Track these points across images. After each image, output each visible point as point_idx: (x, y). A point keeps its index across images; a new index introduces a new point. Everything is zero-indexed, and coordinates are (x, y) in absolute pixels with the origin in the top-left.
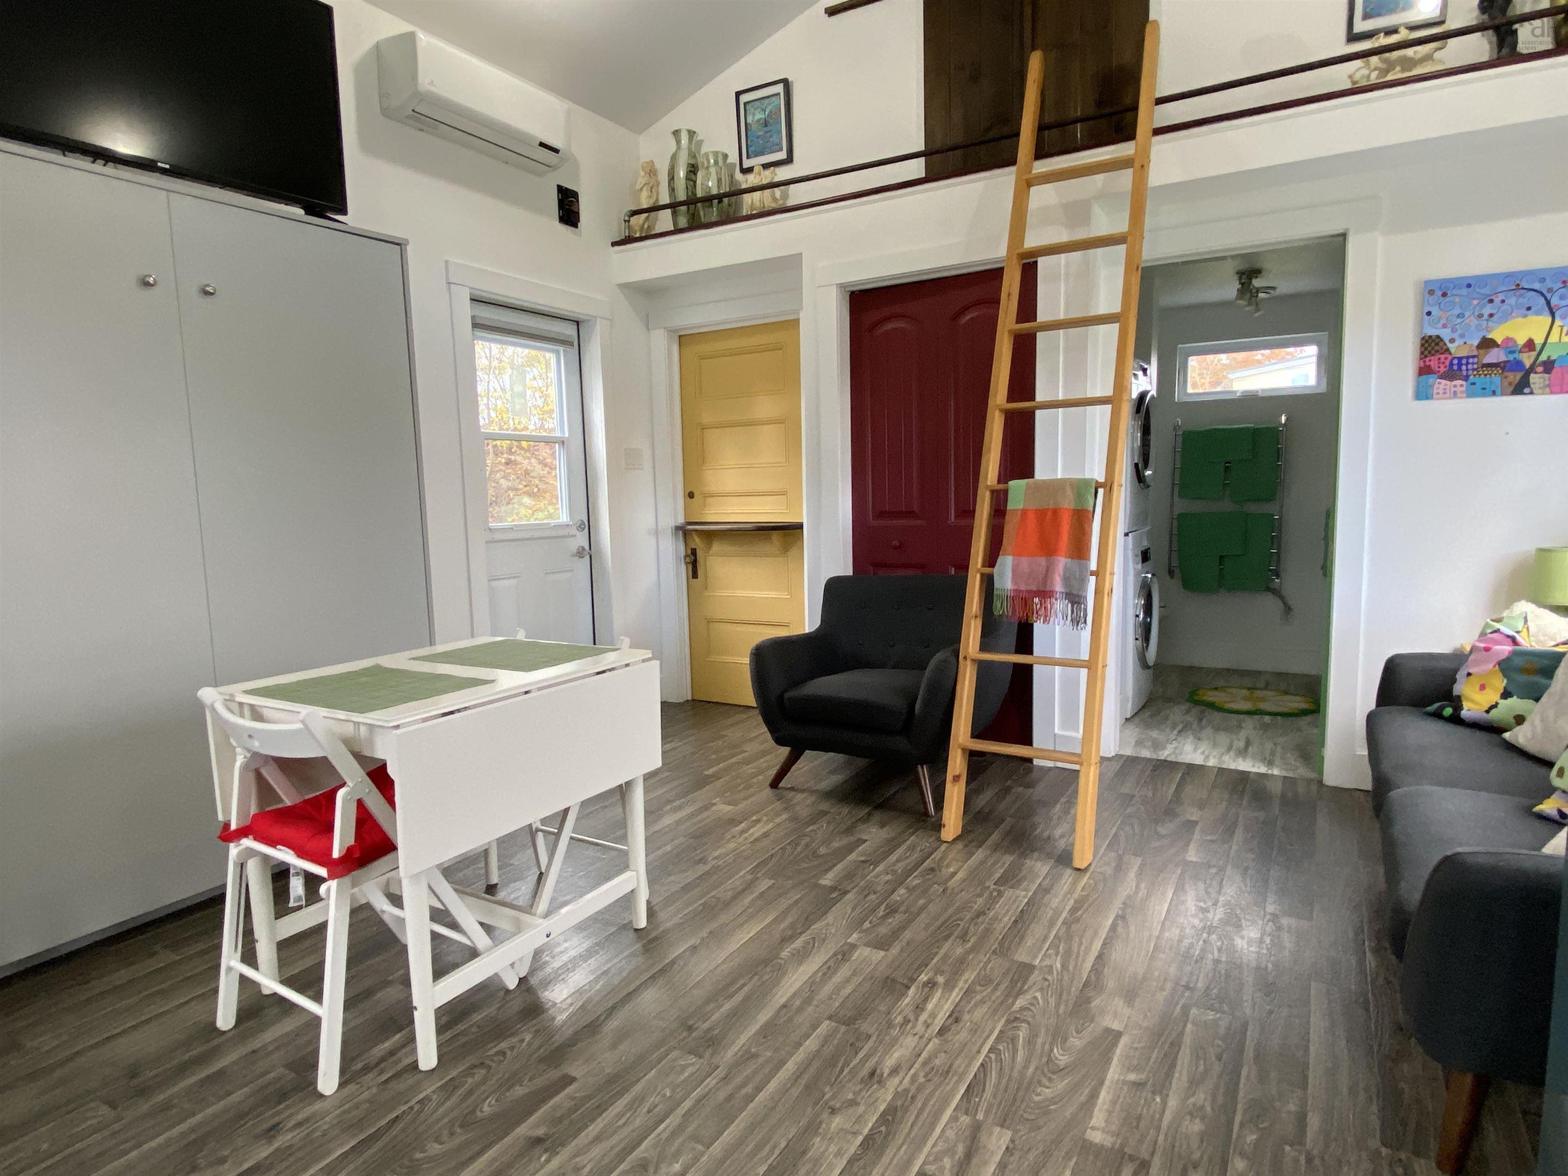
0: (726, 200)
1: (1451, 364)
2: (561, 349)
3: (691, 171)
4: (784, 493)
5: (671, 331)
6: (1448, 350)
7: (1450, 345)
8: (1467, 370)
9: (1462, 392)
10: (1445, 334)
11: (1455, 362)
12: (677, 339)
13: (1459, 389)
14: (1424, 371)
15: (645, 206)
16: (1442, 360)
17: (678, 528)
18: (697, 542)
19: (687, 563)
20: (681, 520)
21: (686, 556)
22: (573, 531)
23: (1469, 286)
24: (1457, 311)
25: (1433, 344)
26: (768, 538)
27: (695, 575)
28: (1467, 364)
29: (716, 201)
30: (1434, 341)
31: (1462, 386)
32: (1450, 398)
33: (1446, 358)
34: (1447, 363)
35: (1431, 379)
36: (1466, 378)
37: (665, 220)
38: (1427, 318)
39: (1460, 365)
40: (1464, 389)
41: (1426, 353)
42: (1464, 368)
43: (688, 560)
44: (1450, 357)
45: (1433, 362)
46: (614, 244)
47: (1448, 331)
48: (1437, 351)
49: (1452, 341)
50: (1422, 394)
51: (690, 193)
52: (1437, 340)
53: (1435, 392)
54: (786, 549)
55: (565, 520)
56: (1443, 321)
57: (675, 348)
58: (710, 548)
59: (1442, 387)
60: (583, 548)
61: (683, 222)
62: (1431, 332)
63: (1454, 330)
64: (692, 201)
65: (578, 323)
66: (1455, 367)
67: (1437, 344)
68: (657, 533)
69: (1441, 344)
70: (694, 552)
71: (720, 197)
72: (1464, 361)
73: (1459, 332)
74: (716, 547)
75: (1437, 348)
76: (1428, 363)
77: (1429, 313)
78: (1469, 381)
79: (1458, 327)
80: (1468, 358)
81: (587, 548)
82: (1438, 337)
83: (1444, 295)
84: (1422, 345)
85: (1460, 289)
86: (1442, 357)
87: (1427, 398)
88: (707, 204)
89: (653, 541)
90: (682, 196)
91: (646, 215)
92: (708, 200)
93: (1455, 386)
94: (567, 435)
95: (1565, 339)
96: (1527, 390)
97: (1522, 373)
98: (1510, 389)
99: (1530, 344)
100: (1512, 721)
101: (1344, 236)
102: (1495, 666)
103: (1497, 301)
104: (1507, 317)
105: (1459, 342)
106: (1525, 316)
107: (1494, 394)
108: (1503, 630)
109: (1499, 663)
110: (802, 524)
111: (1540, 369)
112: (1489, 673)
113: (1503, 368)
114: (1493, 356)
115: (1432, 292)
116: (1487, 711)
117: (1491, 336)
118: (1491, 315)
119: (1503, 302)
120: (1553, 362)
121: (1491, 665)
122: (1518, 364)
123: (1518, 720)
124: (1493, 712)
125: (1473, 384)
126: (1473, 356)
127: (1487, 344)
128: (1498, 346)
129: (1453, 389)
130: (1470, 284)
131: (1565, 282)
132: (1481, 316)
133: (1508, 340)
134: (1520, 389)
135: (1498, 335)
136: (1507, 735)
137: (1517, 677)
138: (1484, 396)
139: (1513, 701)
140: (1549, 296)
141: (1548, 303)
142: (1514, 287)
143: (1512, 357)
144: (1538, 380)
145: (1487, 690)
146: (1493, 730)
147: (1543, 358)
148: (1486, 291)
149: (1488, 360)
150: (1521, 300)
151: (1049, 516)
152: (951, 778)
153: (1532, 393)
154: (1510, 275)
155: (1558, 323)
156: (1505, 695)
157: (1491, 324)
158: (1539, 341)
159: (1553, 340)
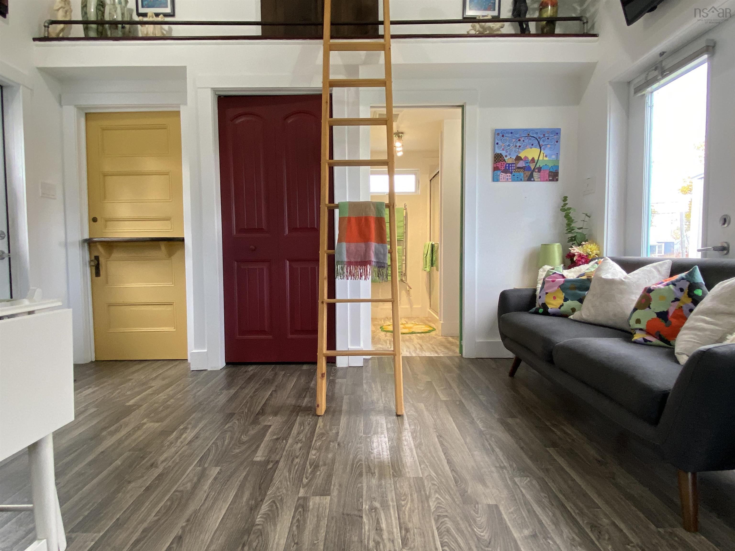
0: (128, 26)
1: (506, 166)
3: (100, 4)
4: (167, 219)
5: (79, 107)
6: (504, 160)
7: (505, 158)
8: (512, 169)
9: (510, 179)
10: (504, 153)
12: (84, 115)
13: (509, 177)
14: (495, 169)
15: (61, 19)
16: (503, 164)
17: (85, 241)
18: (101, 251)
19: (91, 266)
20: (87, 236)
21: (91, 261)
23: (512, 133)
24: (507, 144)
26: (160, 248)
27: (98, 274)
28: (512, 167)
30: (499, 156)
31: (510, 176)
32: (506, 181)
33: (504, 164)
34: (504, 166)
35: (499, 172)
36: (511, 173)
37: (78, 31)
38: (496, 145)
40: (510, 177)
41: (497, 161)
42: (510, 168)
43: (93, 263)
44: (505, 163)
45: (499, 164)
46: (35, 40)
47: (505, 151)
48: (501, 160)
49: (506, 156)
50: (495, 179)
51: (99, 17)
53: (500, 178)
54: (170, 254)
56: (503, 147)
57: (83, 120)
58: (110, 254)
59: (503, 176)
61: (93, 34)
62: (498, 151)
63: (507, 152)
64: (101, 22)
66: (507, 168)
68: (66, 245)
69: (502, 157)
70: (97, 258)
71: (123, 23)
72: (510, 165)
73: (509, 152)
74: (116, 254)
75: (500, 159)
76: (497, 166)
79: (508, 150)
80: (512, 164)
81: (6, 251)
82: (501, 154)
83: (503, 136)
84: (495, 157)
85: (509, 134)
86: (502, 163)
87: (497, 181)
88: (113, 26)
89: (63, 251)
90: (92, 17)
92: (114, 23)
93: (507, 176)
95: (545, 159)
96: (532, 179)
97: (530, 172)
98: (526, 179)
99: (533, 159)
100: (571, 311)
101: (462, 107)
102: (558, 288)
103: (522, 140)
104: (525, 148)
105: (509, 157)
106: (531, 148)
107: (521, 180)
108: (557, 272)
109: (560, 287)
110: (184, 238)
111: (537, 170)
112: (556, 291)
113: (524, 169)
114: (521, 164)
115: (498, 134)
116: (560, 308)
117: (520, 155)
118: (520, 146)
119: (523, 141)
120: (541, 168)
121: (556, 288)
122: (529, 168)
123: (574, 310)
124: (562, 308)
125: (514, 175)
126: (514, 164)
127: (518, 158)
128: (522, 160)
129: (507, 177)
130: (512, 132)
131: (544, 135)
132: (516, 146)
133: (526, 157)
134: (530, 178)
135: (522, 155)
136: (571, 317)
137: (569, 292)
138: (518, 181)
139: (569, 302)
140: (539, 140)
141: (539, 143)
142: (527, 135)
143: (527, 165)
144: (536, 175)
145: (557, 299)
146: (564, 316)
147: (538, 166)
148: (517, 136)
149: (519, 165)
150: (530, 141)
151: (363, 220)
152: (320, 375)
153: (534, 181)
154: (526, 130)
155: (542, 152)
156: (566, 300)
157: (519, 150)
158: (536, 159)
159: (541, 158)
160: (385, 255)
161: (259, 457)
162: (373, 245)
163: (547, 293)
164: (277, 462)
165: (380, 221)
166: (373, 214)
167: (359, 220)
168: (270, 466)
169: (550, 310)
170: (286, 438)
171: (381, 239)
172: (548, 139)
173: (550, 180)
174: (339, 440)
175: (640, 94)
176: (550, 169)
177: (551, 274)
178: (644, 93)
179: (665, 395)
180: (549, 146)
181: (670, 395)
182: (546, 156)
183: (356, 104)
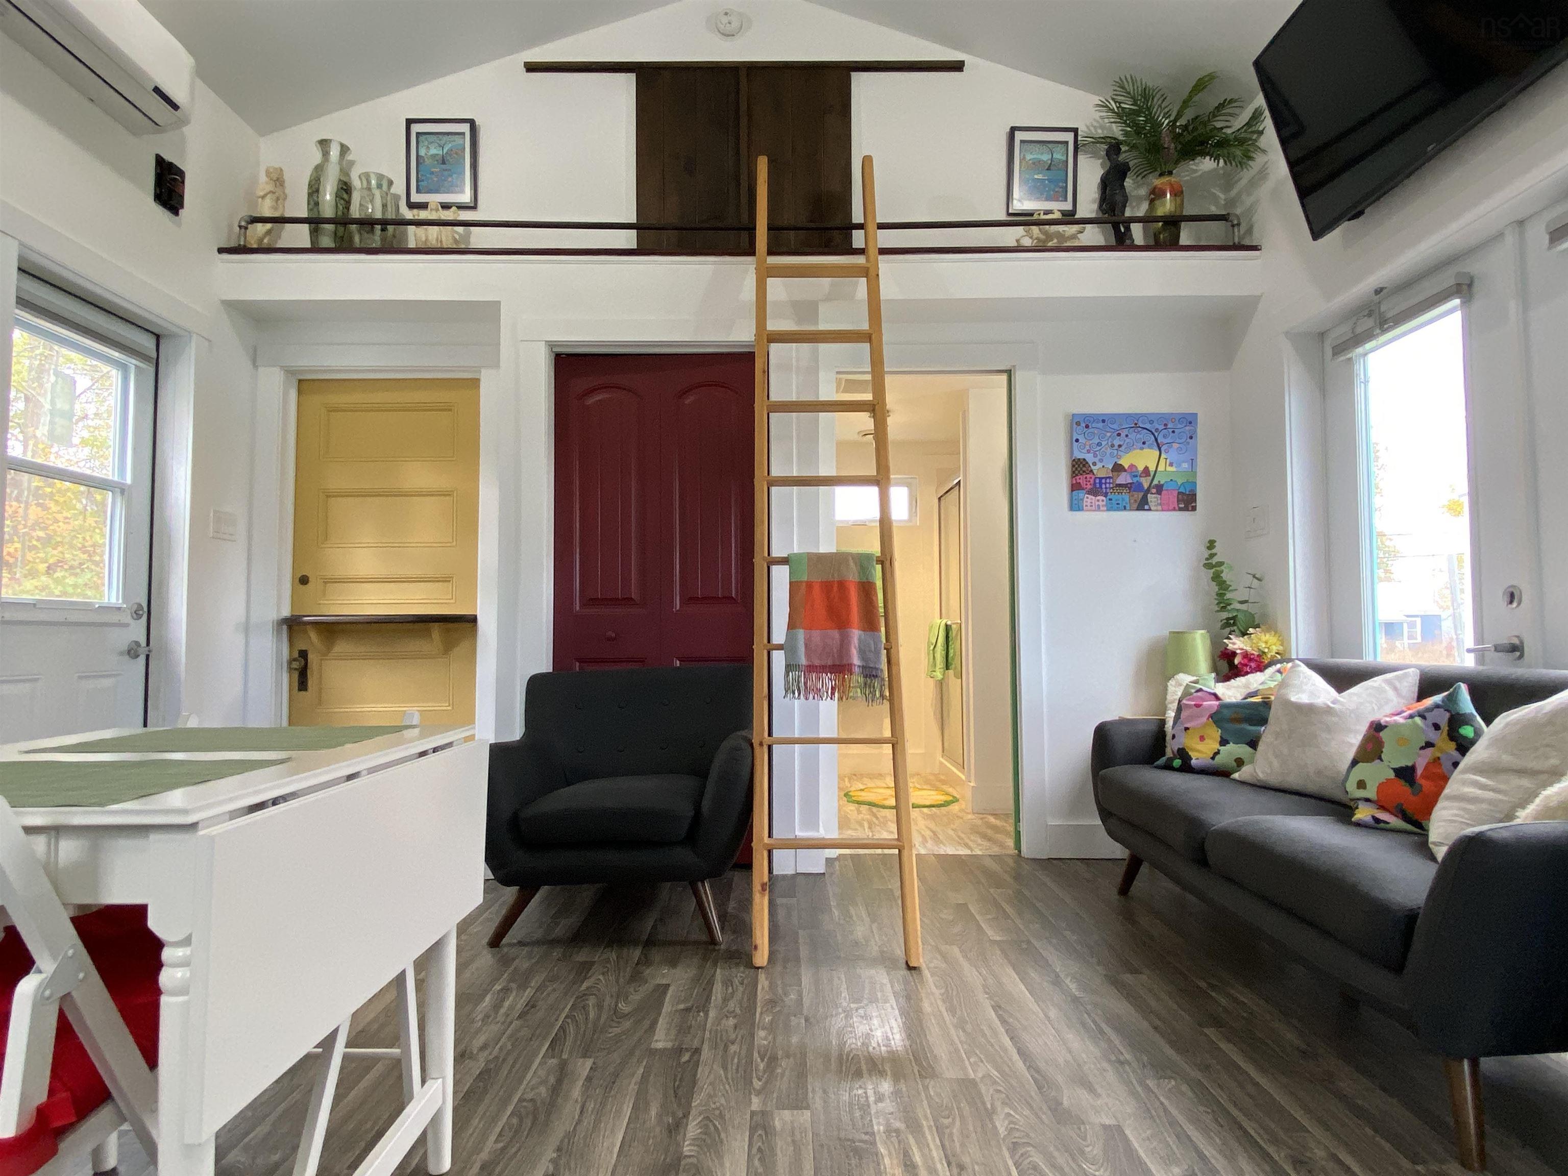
0: (390, 228)
1: (1095, 483)
2: (132, 362)
3: (342, 188)
4: (446, 580)
5: (289, 372)
6: (1091, 471)
7: (1093, 467)
8: (1106, 488)
9: (1103, 506)
10: (1089, 458)
11: (1097, 481)
12: (296, 384)
13: (1101, 503)
14: (1075, 487)
15: (267, 213)
16: (1088, 479)
17: (284, 621)
18: (312, 640)
19: (290, 669)
20: (286, 612)
21: (292, 660)
22: (127, 618)
23: (1103, 421)
24: (1096, 441)
25: (1081, 466)
26: (427, 634)
27: (303, 684)
28: (1106, 483)
29: (379, 227)
30: (1081, 463)
31: (1103, 501)
32: (1095, 510)
33: (1091, 478)
34: (1092, 482)
35: (1081, 494)
36: (1106, 495)
37: (300, 235)
38: (1075, 444)
39: (1101, 483)
40: (1104, 503)
41: (1077, 472)
42: (1104, 486)
43: (295, 665)
44: (1093, 477)
45: (1081, 479)
46: (221, 251)
47: (1091, 455)
48: (1084, 472)
49: (1095, 464)
50: (1075, 506)
51: (340, 213)
52: (1084, 463)
53: (1085, 504)
54: (448, 647)
55: (113, 600)
56: (1087, 447)
57: (293, 394)
58: (329, 649)
59: (1089, 501)
60: (137, 644)
61: (326, 241)
62: (1079, 455)
63: (1095, 456)
64: (343, 221)
65: (158, 337)
66: (1098, 485)
67: (1084, 466)
68: (247, 629)
69: (1087, 465)
70: (303, 654)
71: (384, 223)
72: (1103, 481)
73: (1099, 457)
74: (342, 647)
75: (1084, 469)
76: (1078, 481)
77: (1077, 441)
78: (1108, 497)
79: (1097, 453)
80: (1106, 478)
81: (143, 642)
82: (1084, 460)
83: (1087, 427)
84: (1073, 466)
85: (1097, 423)
86: (1088, 476)
87: (1079, 510)
88: (368, 228)
89: (240, 639)
90: (328, 212)
91: (269, 226)
92: (368, 223)
93: (1098, 501)
94: (129, 481)
95: (1169, 469)
96: (1146, 507)
97: (1142, 493)
98: (1135, 506)
99: (1146, 471)
100: (1235, 764)
101: (1009, 373)
102: (1208, 719)
103: (1123, 435)
104: (1130, 448)
105: (1099, 465)
106: (1142, 449)
107: (1125, 508)
108: (1204, 688)
109: (1211, 716)
110: (475, 617)
111: (1154, 491)
112: (1204, 726)
113: (1130, 488)
114: (1123, 479)
115: (1078, 424)
116: (1213, 758)
117: (1120, 462)
118: (1120, 446)
119: (1127, 436)
120: (1162, 485)
121: (1204, 719)
122: (1139, 486)
123: (1240, 762)
124: (1217, 758)
125: (1110, 500)
126: (1109, 478)
127: (1118, 468)
128: (1125, 471)
129: (1097, 503)
130: (1104, 419)
131: (1166, 425)
132: (1113, 446)
133: (1132, 466)
134: (1142, 505)
135: (1125, 462)
136: (1236, 776)
137: (1227, 725)
138: (1118, 510)
139: (1231, 747)
140: (1156, 434)
141: (1156, 440)
142: (1133, 425)
143: (1135, 480)
144: (1153, 500)
145: (1207, 741)
146: (1223, 773)
147: (1155, 482)
148: (1115, 426)
149: (1119, 481)
150: (1139, 436)
151: (835, 589)
152: (760, 888)
153: (1150, 510)
154: (1128, 416)
155: (1163, 456)
156: (1224, 742)
157: (1120, 453)
158: (1152, 468)
159: (1161, 468)
160: (877, 653)
161: (661, 1040)
162: (856, 635)
163: (1187, 729)
164: (697, 1051)
165: (867, 589)
166: (852, 576)
167: (827, 587)
168: (686, 1057)
169: (1194, 762)
170: (704, 1007)
171: (870, 624)
172: (1173, 432)
173: (1180, 509)
174: (805, 1012)
175: (1342, 358)
176: (1180, 487)
177: (1193, 691)
178: (1349, 356)
179: (1411, 917)
180: (1175, 446)
181: (1420, 916)
182: (1171, 465)
183: (813, 370)
